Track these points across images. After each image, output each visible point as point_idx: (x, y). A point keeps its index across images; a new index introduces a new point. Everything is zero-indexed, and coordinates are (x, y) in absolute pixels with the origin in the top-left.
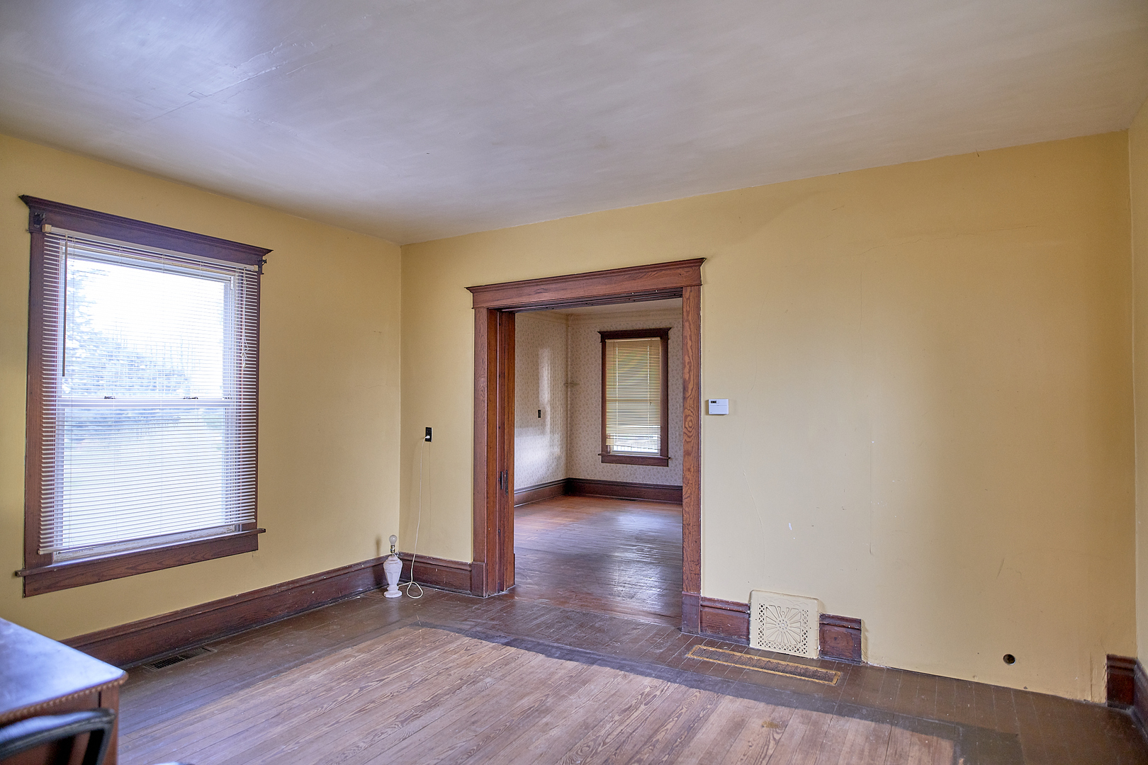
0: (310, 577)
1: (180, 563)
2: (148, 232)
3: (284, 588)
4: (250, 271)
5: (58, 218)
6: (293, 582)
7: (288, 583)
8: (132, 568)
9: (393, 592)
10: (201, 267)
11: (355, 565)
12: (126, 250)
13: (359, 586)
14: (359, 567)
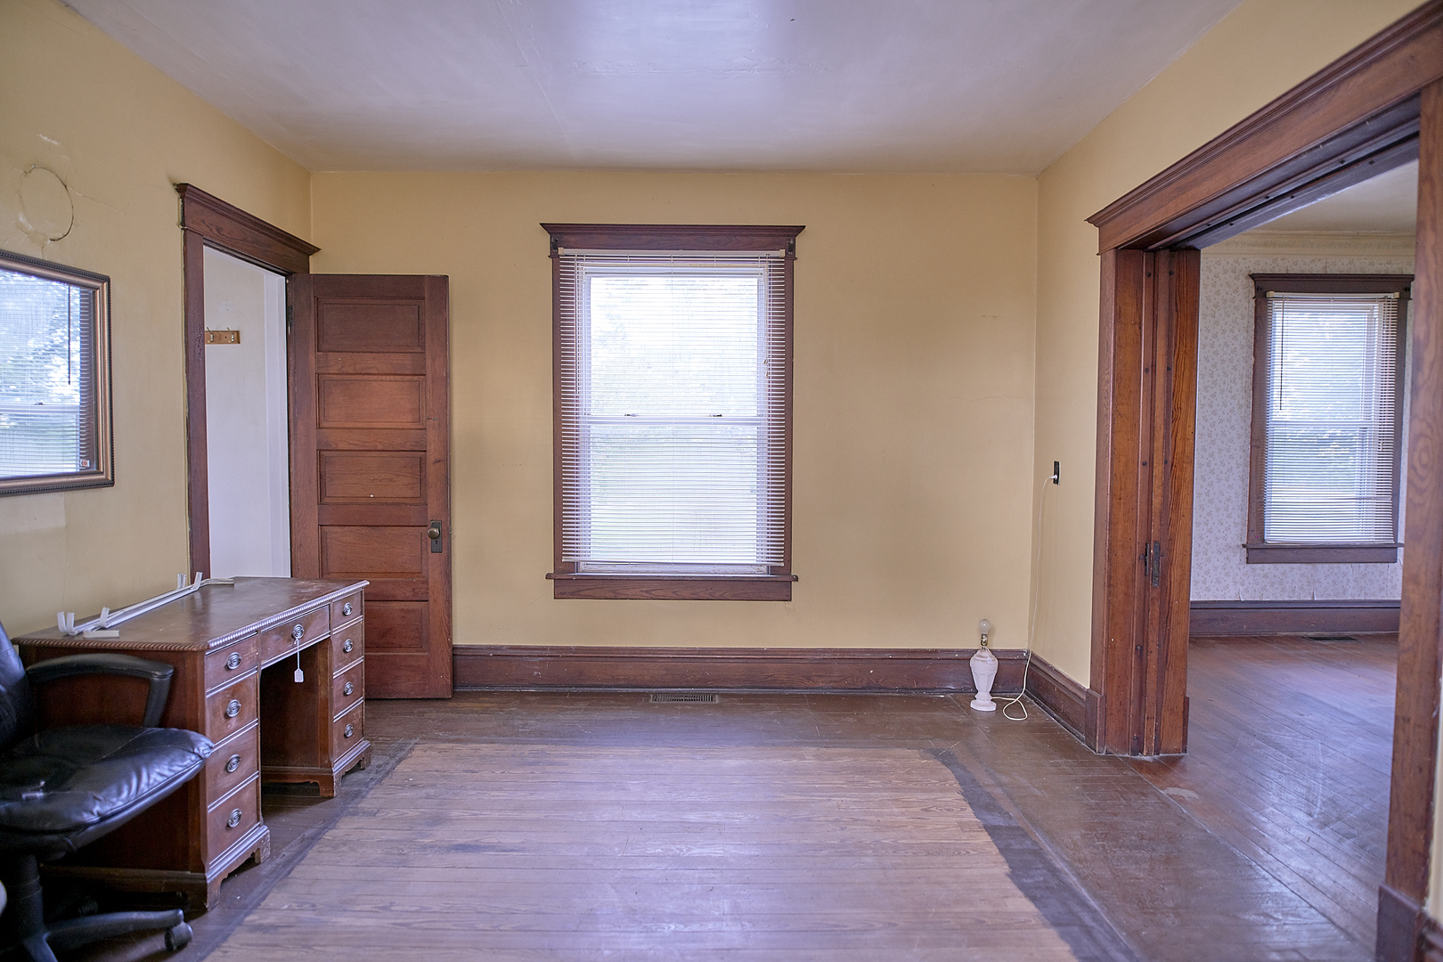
0: (868, 651)
1: (694, 596)
2: (658, 235)
3: (827, 656)
4: (778, 258)
5: (572, 239)
6: (841, 651)
7: (836, 651)
8: (646, 592)
9: (983, 703)
10: (715, 264)
11: (943, 651)
12: (633, 259)
13: (949, 682)
14: (950, 656)
